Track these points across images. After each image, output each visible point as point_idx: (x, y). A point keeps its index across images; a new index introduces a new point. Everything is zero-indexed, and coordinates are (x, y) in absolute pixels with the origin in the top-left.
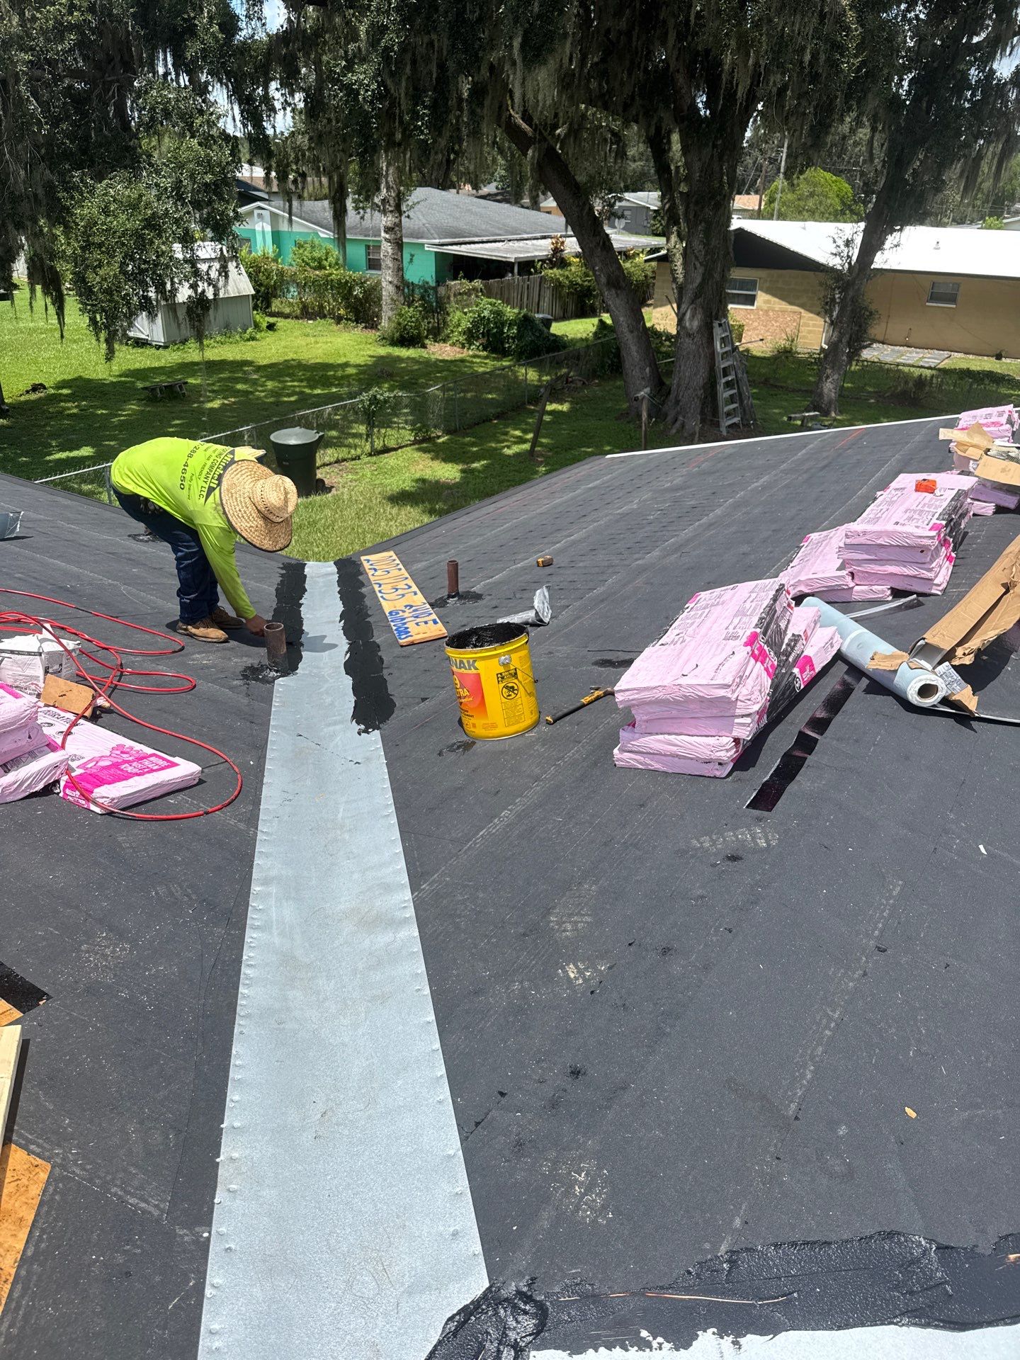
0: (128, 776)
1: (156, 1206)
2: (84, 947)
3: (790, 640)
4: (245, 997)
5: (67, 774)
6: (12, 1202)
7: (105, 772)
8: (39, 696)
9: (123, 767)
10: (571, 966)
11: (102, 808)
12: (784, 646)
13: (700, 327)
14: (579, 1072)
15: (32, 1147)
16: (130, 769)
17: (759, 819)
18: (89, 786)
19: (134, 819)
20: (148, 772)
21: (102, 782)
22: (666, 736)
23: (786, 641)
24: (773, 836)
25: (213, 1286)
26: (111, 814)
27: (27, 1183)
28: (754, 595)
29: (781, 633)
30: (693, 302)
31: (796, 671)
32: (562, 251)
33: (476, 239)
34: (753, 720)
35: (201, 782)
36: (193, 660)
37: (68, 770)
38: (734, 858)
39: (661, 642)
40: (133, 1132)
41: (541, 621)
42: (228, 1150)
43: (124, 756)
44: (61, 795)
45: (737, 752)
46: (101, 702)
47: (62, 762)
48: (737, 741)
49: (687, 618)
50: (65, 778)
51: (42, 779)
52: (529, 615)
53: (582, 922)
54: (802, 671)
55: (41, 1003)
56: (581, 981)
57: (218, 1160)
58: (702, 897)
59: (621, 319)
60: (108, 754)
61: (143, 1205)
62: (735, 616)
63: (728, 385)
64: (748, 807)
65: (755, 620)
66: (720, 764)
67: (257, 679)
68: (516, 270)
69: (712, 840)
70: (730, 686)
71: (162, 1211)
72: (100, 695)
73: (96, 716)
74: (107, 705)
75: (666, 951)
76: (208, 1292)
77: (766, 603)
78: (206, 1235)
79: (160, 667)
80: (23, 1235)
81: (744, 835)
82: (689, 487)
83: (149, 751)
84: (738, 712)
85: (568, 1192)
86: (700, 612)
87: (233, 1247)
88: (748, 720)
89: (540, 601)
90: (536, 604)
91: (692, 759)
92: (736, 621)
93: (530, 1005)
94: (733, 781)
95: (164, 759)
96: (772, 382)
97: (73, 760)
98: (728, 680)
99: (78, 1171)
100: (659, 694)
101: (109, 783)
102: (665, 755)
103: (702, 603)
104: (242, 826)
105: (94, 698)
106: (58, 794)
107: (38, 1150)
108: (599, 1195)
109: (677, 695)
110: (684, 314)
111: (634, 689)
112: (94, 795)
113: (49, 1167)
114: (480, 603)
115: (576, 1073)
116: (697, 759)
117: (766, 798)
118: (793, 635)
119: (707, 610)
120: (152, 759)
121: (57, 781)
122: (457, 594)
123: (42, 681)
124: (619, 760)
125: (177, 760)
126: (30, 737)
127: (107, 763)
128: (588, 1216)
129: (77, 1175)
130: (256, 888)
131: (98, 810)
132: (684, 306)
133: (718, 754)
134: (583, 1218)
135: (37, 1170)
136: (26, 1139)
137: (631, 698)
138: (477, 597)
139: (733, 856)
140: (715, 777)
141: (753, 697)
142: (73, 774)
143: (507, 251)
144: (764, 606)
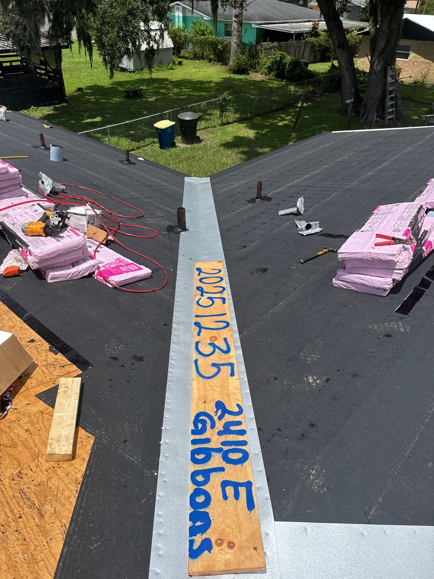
0: (122, 273)
1: (136, 459)
2: (106, 345)
3: (423, 233)
4: (171, 373)
5: (98, 269)
6: (80, 451)
7: (113, 270)
8: (85, 234)
9: (120, 268)
10: (310, 377)
11: (112, 285)
12: (420, 236)
13: (381, 69)
14: (313, 425)
15: (87, 429)
16: (123, 269)
17: (401, 318)
18: (107, 276)
19: (125, 291)
20: (131, 271)
21: (112, 274)
22: (360, 275)
23: (421, 233)
24: (408, 327)
25: (159, 496)
26: (115, 288)
27: (85, 444)
28: (408, 210)
29: (419, 229)
30: (379, 56)
31: (424, 248)
32: (317, 28)
33: (276, 22)
34: (403, 272)
35: (151, 277)
36: (147, 221)
37: (98, 268)
38: (388, 336)
39: (361, 230)
40: (126, 427)
41: (300, 213)
42: (165, 440)
43: (121, 263)
44: (95, 278)
45: (393, 285)
46: (110, 238)
47: (96, 264)
48: (394, 280)
49: (374, 219)
50: (97, 271)
51: (88, 271)
52: (294, 210)
53: (315, 357)
54: (426, 249)
55: (89, 368)
56: (315, 384)
57: (160, 443)
58: (373, 353)
59: (343, 64)
60: (114, 262)
61: (131, 458)
62: (398, 220)
63: (391, 99)
64: (396, 311)
65: (408, 223)
66: (384, 290)
67: (173, 232)
68: (294, 38)
69: (378, 326)
70: (395, 255)
71: (138, 462)
72: (110, 235)
73: (108, 243)
74: (113, 239)
75: (354, 375)
76: (157, 498)
77: (414, 214)
78: (156, 474)
79: (134, 223)
80: (85, 465)
81: (394, 325)
82: (372, 150)
83: (131, 262)
84: (397, 267)
85: (308, 478)
86: (381, 216)
87: (167, 480)
88: (401, 272)
89: (300, 203)
90: (298, 205)
91: (371, 287)
92: (399, 222)
93: (291, 392)
94: (390, 299)
95: (137, 266)
96: (412, 98)
97: (100, 263)
98: (395, 253)
99: (105, 441)
100: (359, 256)
101: (115, 275)
102: (358, 284)
103: (381, 212)
104: (168, 298)
105: (107, 236)
106: (94, 277)
107: (90, 431)
108: (321, 480)
109: (369, 257)
110: (374, 63)
111: (348, 253)
112: (109, 279)
113: (94, 438)
114: (271, 202)
115: (312, 425)
116: (374, 287)
117: (406, 308)
118: (424, 230)
119: (384, 216)
120: (132, 265)
121: (94, 272)
122: (260, 197)
123: (86, 227)
124: (335, 284)
125: (142, 266)
126: (83, 253)
127: (113, 266)
128: (316, 489)
129: (105, 443)
130: (174, 326)
131: (110, 286)
132: (374, 58)
133: (384, 286)
134: (314, 489)
135: (90, 439)
136: (85, 425)
137: (346, 256)
138: (269, 199)
139: (388, 335)
140: (381, 296)
141: (405, 261)
142: (100, 270)
143: (291, 28)
144: (413, 216)
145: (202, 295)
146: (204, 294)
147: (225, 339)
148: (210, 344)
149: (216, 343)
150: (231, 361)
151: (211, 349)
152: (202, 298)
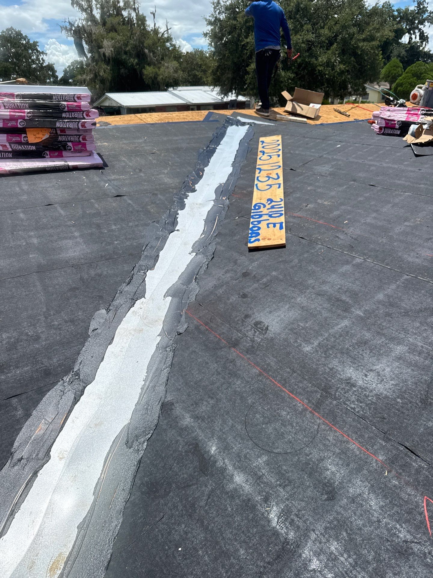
145: (263, 155)
146: (265, 154)
147: (277, 174)
148: (267, 177)
149: (271, 176)
150: (279, 182)
151: (267, 179)
152: (263, 156)
